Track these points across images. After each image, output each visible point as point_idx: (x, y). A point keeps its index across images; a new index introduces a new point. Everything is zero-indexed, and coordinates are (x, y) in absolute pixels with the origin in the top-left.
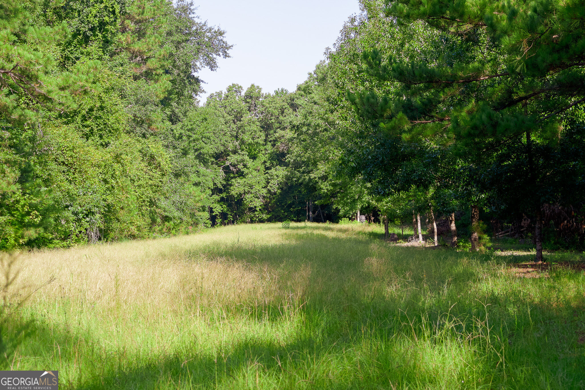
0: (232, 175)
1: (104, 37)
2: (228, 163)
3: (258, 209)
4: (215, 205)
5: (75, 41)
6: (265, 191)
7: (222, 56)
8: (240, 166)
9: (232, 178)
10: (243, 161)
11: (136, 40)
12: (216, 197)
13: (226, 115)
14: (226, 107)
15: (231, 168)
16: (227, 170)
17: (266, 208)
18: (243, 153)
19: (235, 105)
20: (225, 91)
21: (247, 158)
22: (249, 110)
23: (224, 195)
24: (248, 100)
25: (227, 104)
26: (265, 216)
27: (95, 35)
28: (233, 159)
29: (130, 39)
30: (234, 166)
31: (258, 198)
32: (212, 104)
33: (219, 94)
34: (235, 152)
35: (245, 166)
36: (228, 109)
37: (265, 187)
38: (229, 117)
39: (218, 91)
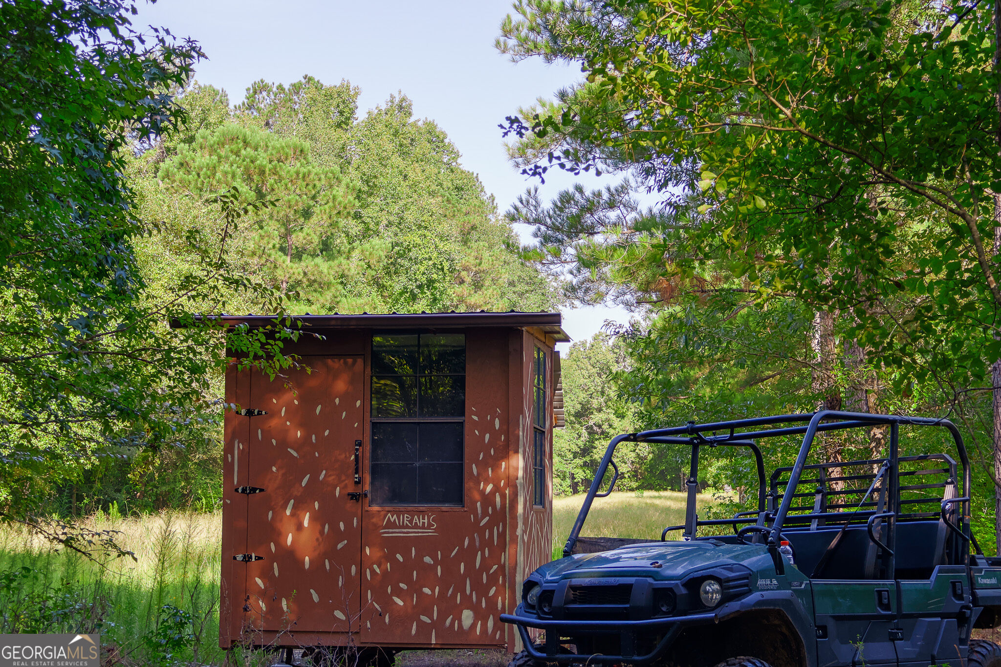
0: (597, 437)
1: (432, 294)
2: (591, 423)
3: (626, 476)
4: (577, 470)
5: (402, 299)
6: (633, 455)
7: (569, 308)
8: (605, 427)
9: (597, 439)
10: (608, 420)
11: (472, 292)
12: (579, 461)
13: (590, 367)
14: (590, 358)
15: (595, 428)
16: (591, 431)
17: (635, 475)
18: (608, 411)
19: (600, 356)
20: (590, 340)
21: (612, 417)
22: (617, 362)
23: (587, 459)
24: (616, 350)
25: (592, 355)
26: (634, 485)
27: (423, 293)
28: (596, 418)
29: (466, 293)
30: (600, 426)
31: (626, 463)
32: (575, 354)
33: (583, 343)
34: (600, 410)
35: (611, 426)
36: (593, 360)
37: (634, 451)
38: (594, 370)
39: (582, 340)
